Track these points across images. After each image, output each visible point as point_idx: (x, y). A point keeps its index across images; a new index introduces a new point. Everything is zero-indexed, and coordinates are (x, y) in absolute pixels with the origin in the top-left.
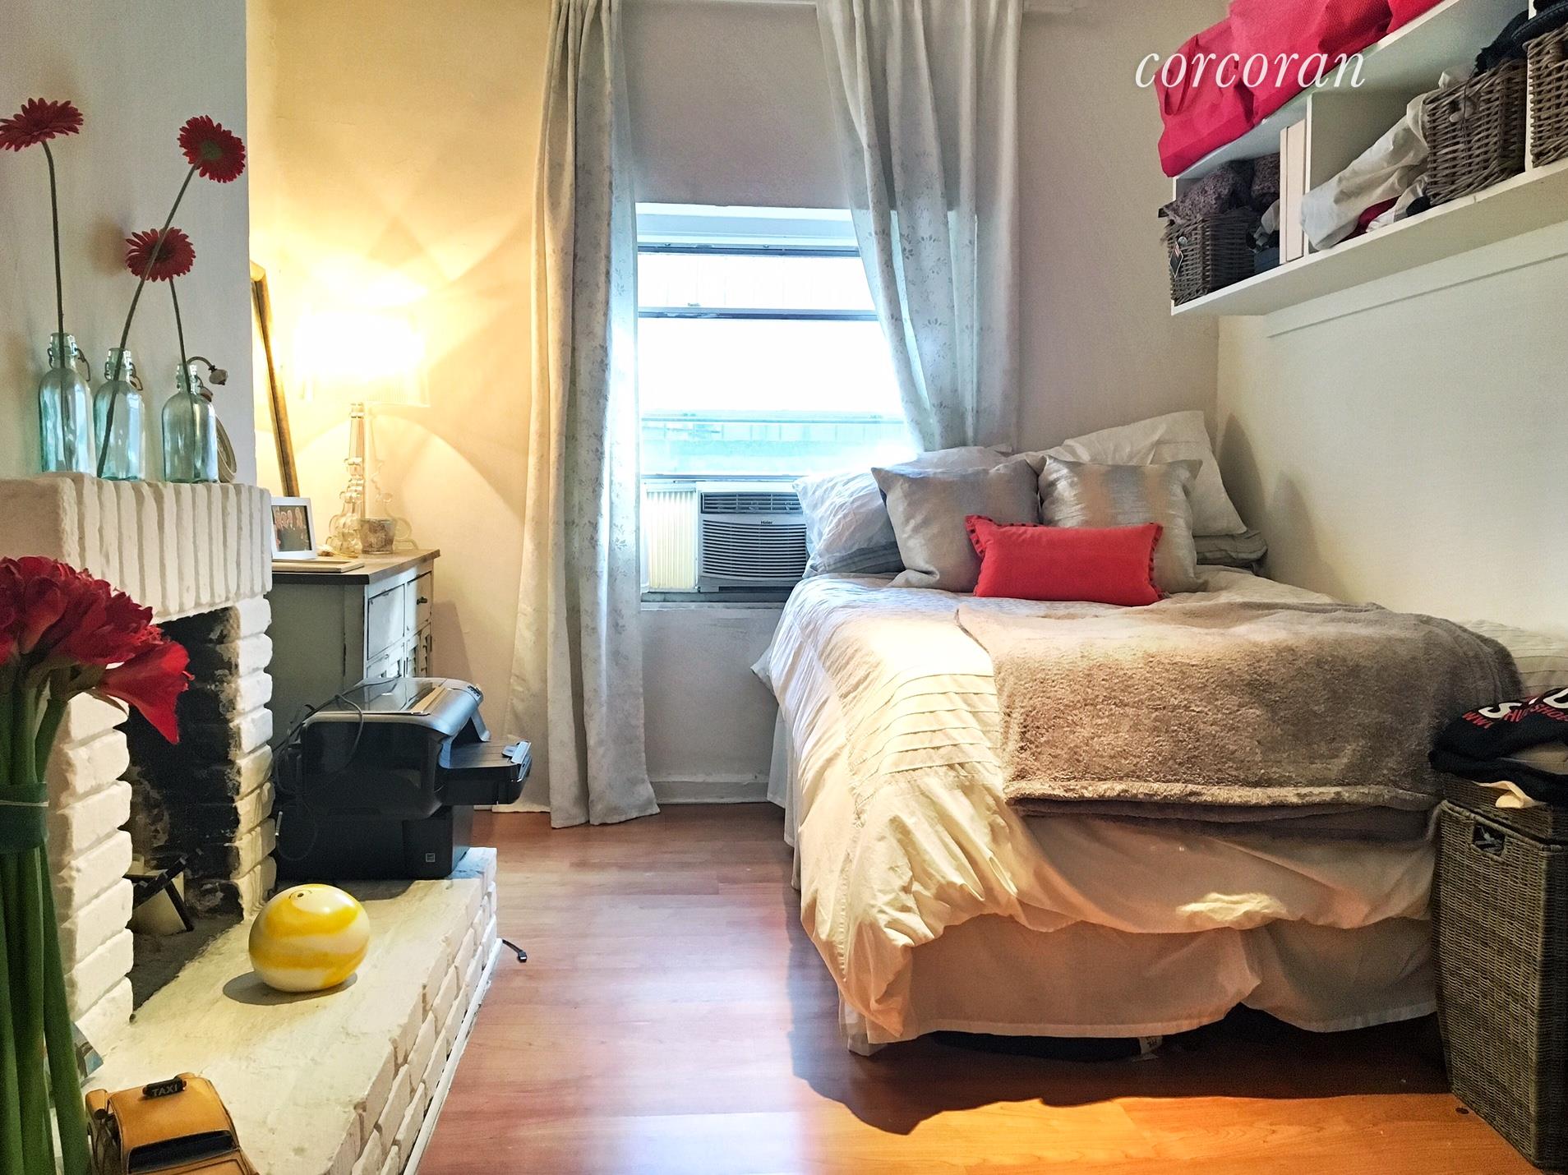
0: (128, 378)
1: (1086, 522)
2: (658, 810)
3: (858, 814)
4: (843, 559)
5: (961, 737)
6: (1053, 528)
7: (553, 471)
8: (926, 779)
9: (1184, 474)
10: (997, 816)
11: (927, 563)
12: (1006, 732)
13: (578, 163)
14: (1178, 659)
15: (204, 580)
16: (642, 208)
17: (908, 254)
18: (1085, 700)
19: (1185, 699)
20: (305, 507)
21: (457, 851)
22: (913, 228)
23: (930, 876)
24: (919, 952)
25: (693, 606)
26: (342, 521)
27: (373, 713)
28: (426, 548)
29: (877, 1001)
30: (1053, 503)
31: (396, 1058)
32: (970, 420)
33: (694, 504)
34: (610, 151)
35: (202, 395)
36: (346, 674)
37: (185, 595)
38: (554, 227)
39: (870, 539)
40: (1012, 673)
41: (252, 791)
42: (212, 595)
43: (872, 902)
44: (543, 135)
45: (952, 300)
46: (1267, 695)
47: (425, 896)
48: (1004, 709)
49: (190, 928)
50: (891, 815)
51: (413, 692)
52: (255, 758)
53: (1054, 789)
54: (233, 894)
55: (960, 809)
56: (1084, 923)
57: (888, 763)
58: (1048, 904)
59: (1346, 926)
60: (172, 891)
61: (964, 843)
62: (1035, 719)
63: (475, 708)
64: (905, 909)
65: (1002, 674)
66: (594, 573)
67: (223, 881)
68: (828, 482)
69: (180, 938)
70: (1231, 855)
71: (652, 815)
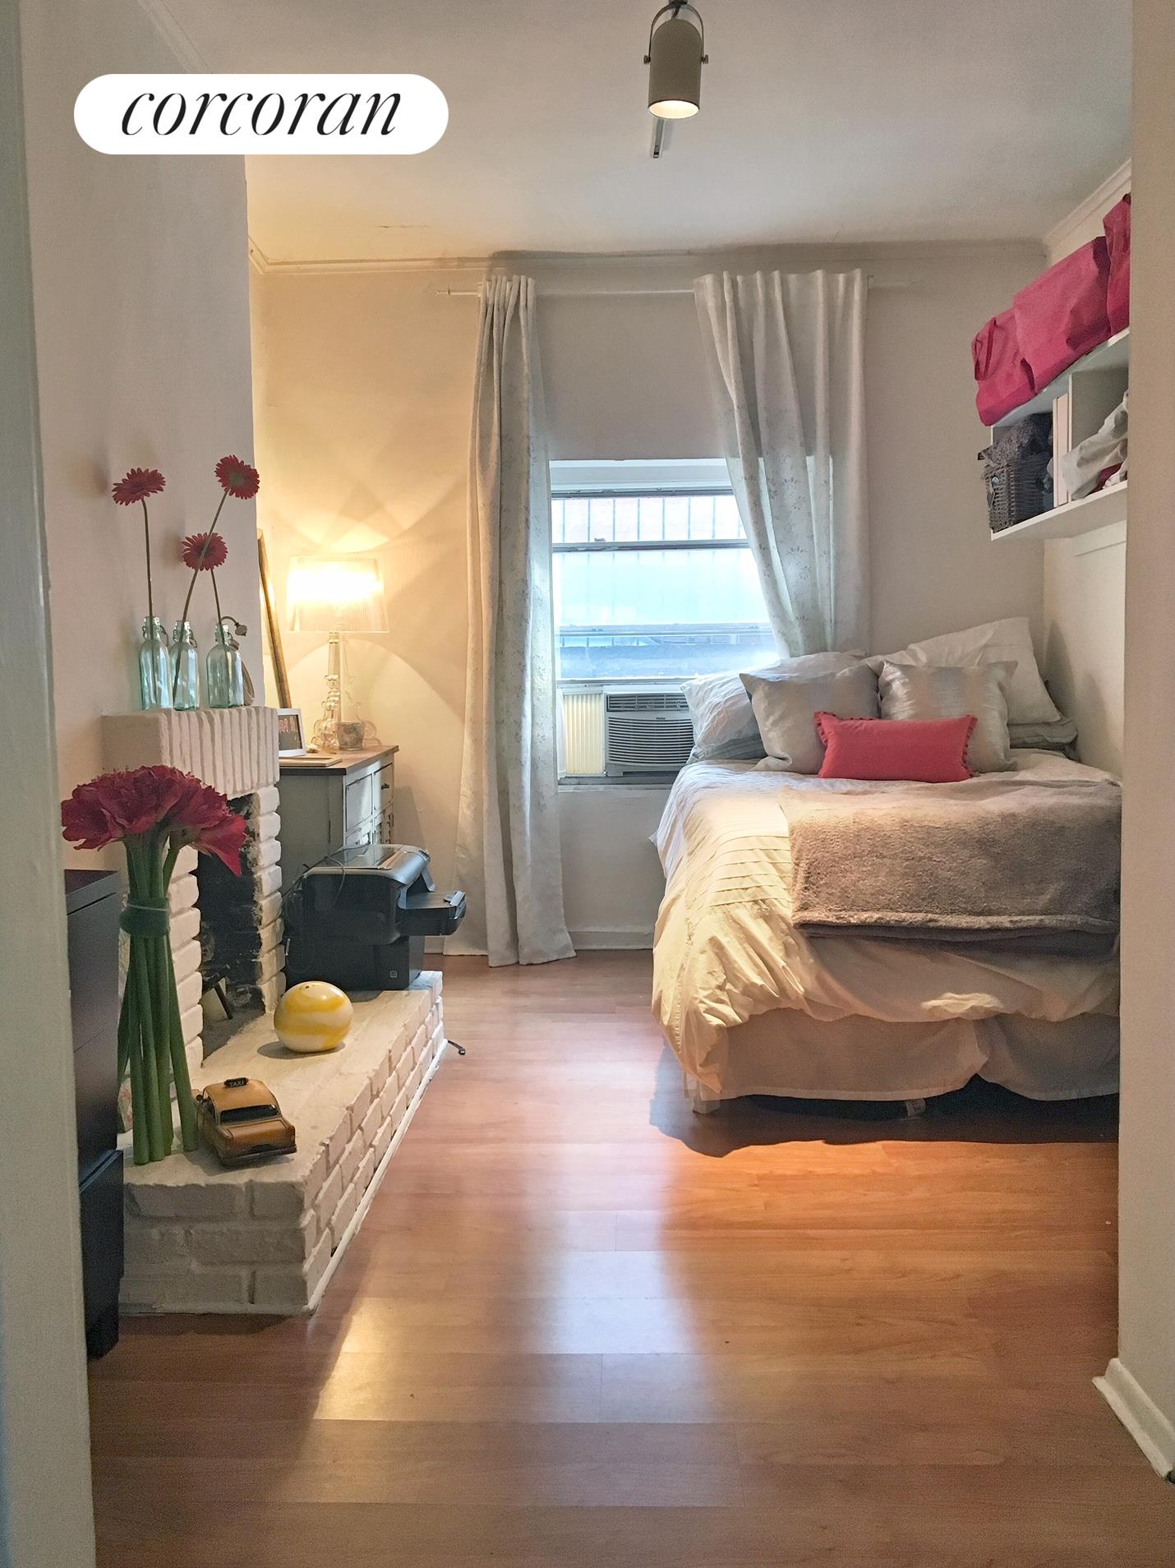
0: (188, 641)
1: (915, 716)
2: (575, 954)
3: (690, 936)
4: (718, 748)
5: (762, 882)
6: (888, 721)
7: (485, 681)
8: (737, 911)
9: (1000, 673)
10: (789, 937)
11: (782, 751)
12: (796, 877)
13: (503, 433)
14: (926, 823)
15: (238, 775)
16: (553, 464)
17: (773, 494)
18: (854, 854)
19: (929, 853)
20: (297, 716)
21: (412, 973)
22: (777, 472)
23: (738, 978)
24: (731, 1031)
25: (601, 788)
26: (324, 725)
27: (350, 868)
28: (388, 743)
29: (701, 1065)
30: (888, 700)
31: (372, 1090)
32: (829, 629)
33: (600, 706)
34: (529, 423)
35: (232, 645)
36: (332, 843)
37: (227, 786)
38: (484, 485)
39: (740, 732)
40: (801, 835)
41: (269, 924)
42: (243, 785)
43: (696, 996)
44: (475, 412)
45: (811, 531)
46: (993, 850)
47: (389, 1000)
48: (794, 860)
49: (230, 1017)
50: (710, 935)
51: (379, 855)
52: (272, 900)
53: (828, 917)
54: (258, 995)
55: (762, 932)
56: (857, 1015)
57: (710, 898)
58: (826, 1000)
59: (1055, 1020)
60: (218, 989)
61: (764, 955)
62: (817, 867)
63: (424, 867)
64: (721, 1002)
65: (794, 836)
66: (519, 763)
67: (252, 986)
68: (709, 685)
69: (224, 1023)
70: (962, 966)
71: (569, 958)
